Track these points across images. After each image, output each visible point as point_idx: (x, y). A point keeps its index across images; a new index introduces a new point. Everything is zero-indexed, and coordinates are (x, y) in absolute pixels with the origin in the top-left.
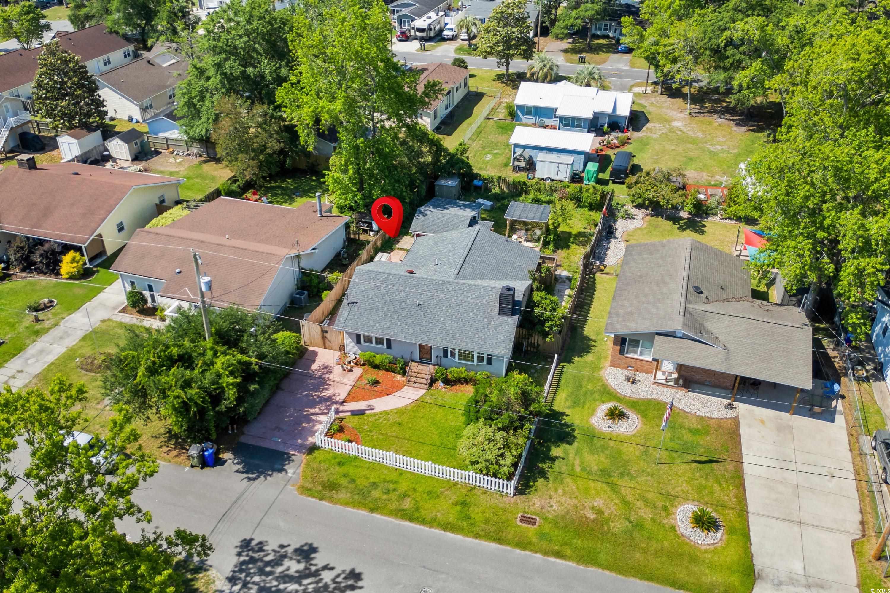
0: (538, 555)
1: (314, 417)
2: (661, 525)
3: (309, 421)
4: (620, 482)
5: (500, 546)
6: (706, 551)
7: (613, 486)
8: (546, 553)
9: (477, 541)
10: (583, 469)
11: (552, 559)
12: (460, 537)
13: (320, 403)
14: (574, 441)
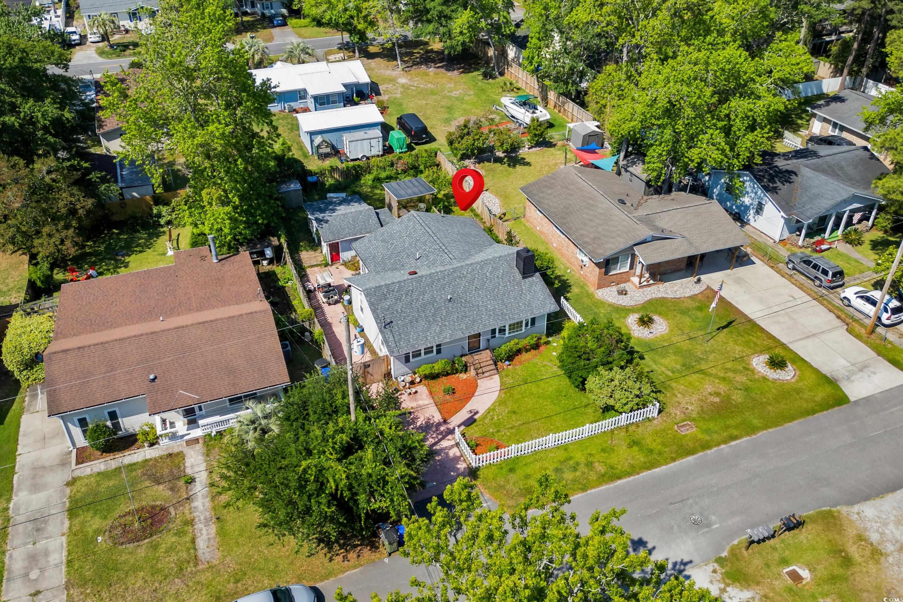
0: (723, 446)
2: (758, 380)
4: (703, 367)
5: (695, 456)
6: (797, 382)
7: (701, 371)
8: (725, 442)
9: (677, 463)
10: (673, 372)
11: (733, 443)
12: (664, 467)
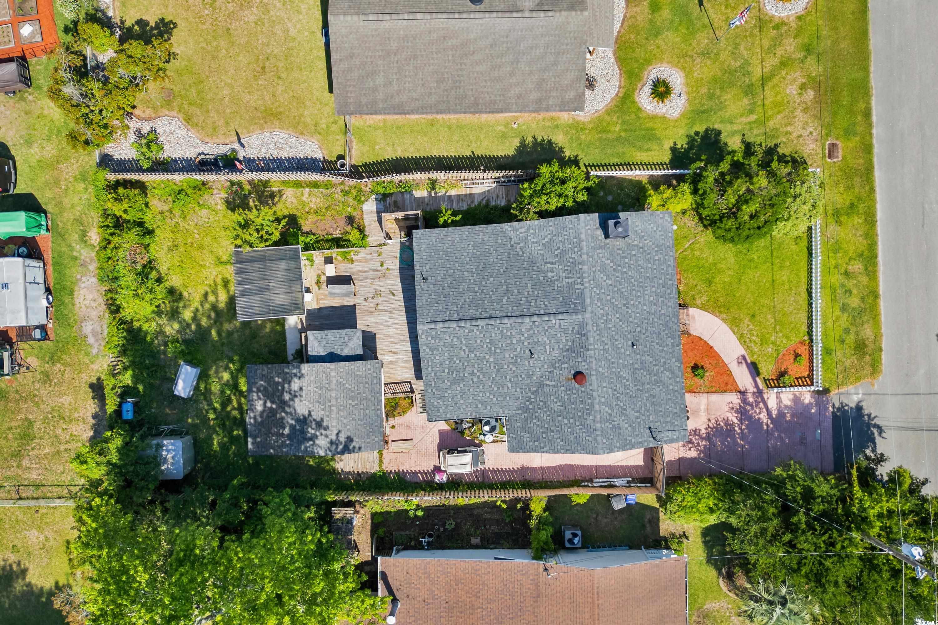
0: (874, 131)
1: (774, 413)
2: (800, 29)
3: (781, 414)
4: (757, 72)
5: (876, 167)
7: (764, 81)
8: (870, 125)
9: (878, 189)
10: (751, 112)
11: (874, 118)
12: (879, 206)
13: (750, 418)
14: (714, 129)
